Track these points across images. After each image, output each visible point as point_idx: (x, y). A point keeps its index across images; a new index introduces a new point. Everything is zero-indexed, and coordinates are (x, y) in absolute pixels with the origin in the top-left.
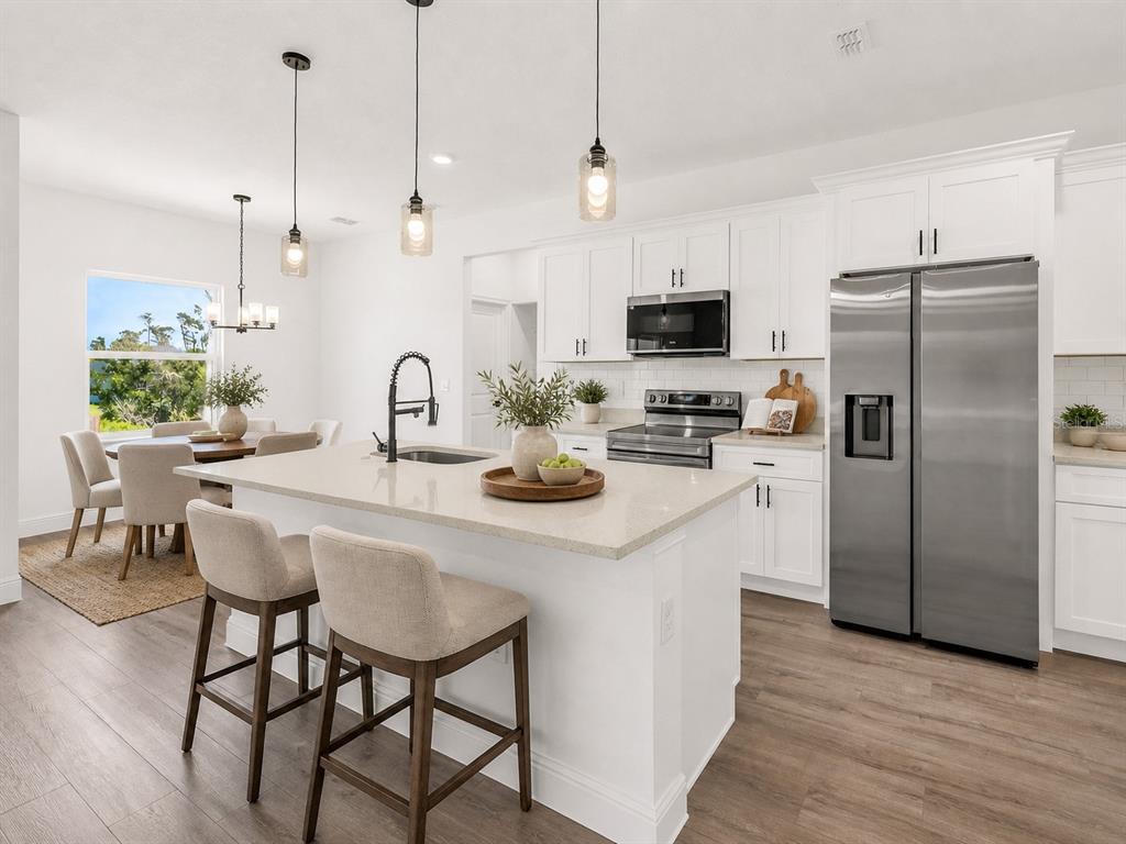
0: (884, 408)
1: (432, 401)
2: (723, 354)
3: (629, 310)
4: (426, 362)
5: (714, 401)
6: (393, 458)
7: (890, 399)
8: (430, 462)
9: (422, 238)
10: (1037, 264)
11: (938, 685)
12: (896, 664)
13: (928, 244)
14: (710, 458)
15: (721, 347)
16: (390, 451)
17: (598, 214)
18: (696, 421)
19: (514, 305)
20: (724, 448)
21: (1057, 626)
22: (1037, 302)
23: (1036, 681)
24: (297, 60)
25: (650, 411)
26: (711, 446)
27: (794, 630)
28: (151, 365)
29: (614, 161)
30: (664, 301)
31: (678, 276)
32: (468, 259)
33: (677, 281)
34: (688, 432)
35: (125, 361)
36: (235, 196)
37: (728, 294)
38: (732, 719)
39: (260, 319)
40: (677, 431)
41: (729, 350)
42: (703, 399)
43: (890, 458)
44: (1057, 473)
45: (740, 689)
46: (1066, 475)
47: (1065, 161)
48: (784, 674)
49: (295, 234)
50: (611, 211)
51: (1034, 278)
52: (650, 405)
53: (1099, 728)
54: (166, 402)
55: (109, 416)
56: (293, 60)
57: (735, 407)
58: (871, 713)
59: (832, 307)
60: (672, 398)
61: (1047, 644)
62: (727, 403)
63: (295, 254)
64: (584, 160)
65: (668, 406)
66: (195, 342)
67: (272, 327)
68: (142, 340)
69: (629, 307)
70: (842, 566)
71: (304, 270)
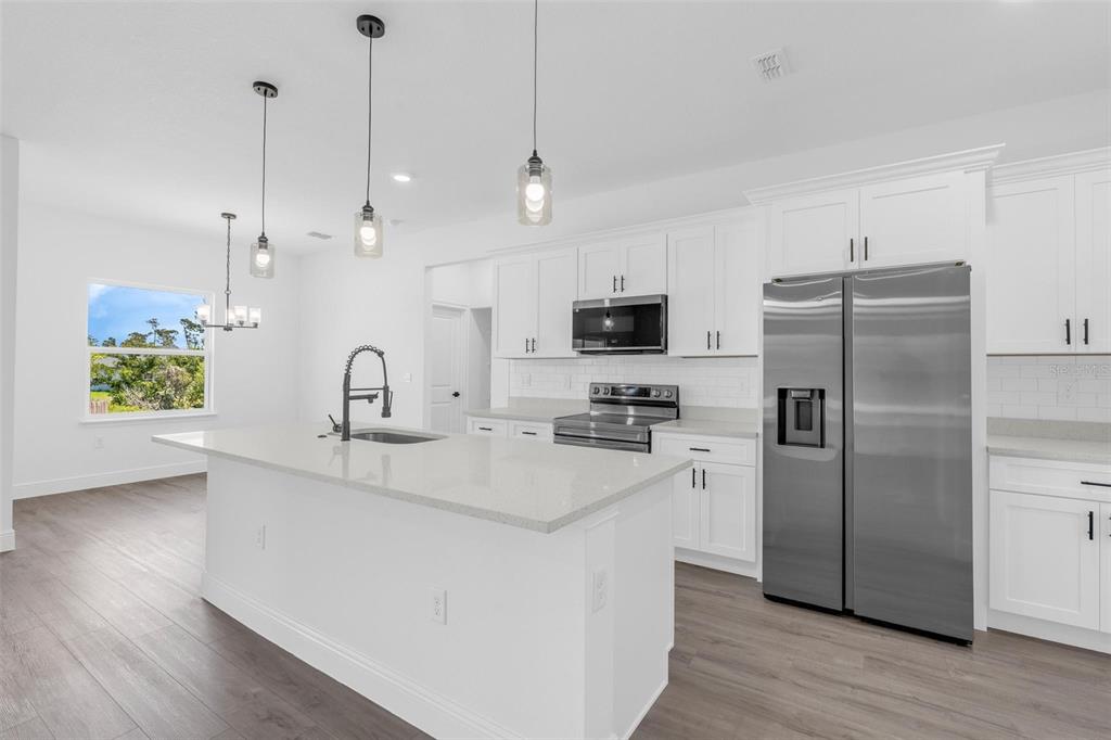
0: (816, 402)
1: (386, 389)
2: (661, 352)
3: (574, 313)
4: (381, 354)
5: (653, 393)
6: (346, 437)
7: (822, 393)
8: (384, 442)
9: (373, 243)
10: (969, 268)
11: (870, 658)
12: (829, 637)
13: (859, 251)
14: (649, 443)
15: (660, 345)
16: (344, 430)
17: (536, 218)
18: (636, 411)
19: (472, 310)
20: (663, 435)
21: (992, 606)
22: (969, 311)
23: (972, 659)
24: (266, 88)
25: (594, 401)
26: (650, 433)
27: (727, 601)
28: (157, 361)
29: (549, 170)
30: (607, 304)
31: (619, 282)
32: (428, 268)
33: (618, 287)
34: (630, 421)
35: (133, 357)
36: (224, 214)
37: (666, 298)
38: (665, 682)
39: (245, 320)
40: (621, 420)
41: (666, 348)
42: (644, 391)
43: (822, 446)
44: (991, 464)
45: (673, 654)
46: (999, 466)
47: (994, 173)
48: (717, 642)
49: (263, 241)
50: (547, 214)
51: (966, 290)
52: (594, 396)
53: (1037, 706)
54: (170, 391)
55: (118, 401)
56: (263, 88)
57: (673, 399)
58: (801, 682)
59: (765, 313)
60: (615, 390)
61: (981, 623)
62: (666, 394)
63: (263, 259)
64: (521, 170)
65: (611, 397)
66: (196, 343)
67: (256, 325)
68: (150, 340)
69: (574, 310)
70: (774, 545)
71: (270, 272)
